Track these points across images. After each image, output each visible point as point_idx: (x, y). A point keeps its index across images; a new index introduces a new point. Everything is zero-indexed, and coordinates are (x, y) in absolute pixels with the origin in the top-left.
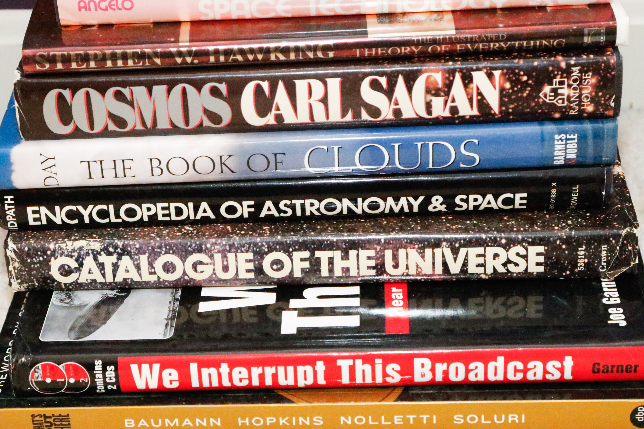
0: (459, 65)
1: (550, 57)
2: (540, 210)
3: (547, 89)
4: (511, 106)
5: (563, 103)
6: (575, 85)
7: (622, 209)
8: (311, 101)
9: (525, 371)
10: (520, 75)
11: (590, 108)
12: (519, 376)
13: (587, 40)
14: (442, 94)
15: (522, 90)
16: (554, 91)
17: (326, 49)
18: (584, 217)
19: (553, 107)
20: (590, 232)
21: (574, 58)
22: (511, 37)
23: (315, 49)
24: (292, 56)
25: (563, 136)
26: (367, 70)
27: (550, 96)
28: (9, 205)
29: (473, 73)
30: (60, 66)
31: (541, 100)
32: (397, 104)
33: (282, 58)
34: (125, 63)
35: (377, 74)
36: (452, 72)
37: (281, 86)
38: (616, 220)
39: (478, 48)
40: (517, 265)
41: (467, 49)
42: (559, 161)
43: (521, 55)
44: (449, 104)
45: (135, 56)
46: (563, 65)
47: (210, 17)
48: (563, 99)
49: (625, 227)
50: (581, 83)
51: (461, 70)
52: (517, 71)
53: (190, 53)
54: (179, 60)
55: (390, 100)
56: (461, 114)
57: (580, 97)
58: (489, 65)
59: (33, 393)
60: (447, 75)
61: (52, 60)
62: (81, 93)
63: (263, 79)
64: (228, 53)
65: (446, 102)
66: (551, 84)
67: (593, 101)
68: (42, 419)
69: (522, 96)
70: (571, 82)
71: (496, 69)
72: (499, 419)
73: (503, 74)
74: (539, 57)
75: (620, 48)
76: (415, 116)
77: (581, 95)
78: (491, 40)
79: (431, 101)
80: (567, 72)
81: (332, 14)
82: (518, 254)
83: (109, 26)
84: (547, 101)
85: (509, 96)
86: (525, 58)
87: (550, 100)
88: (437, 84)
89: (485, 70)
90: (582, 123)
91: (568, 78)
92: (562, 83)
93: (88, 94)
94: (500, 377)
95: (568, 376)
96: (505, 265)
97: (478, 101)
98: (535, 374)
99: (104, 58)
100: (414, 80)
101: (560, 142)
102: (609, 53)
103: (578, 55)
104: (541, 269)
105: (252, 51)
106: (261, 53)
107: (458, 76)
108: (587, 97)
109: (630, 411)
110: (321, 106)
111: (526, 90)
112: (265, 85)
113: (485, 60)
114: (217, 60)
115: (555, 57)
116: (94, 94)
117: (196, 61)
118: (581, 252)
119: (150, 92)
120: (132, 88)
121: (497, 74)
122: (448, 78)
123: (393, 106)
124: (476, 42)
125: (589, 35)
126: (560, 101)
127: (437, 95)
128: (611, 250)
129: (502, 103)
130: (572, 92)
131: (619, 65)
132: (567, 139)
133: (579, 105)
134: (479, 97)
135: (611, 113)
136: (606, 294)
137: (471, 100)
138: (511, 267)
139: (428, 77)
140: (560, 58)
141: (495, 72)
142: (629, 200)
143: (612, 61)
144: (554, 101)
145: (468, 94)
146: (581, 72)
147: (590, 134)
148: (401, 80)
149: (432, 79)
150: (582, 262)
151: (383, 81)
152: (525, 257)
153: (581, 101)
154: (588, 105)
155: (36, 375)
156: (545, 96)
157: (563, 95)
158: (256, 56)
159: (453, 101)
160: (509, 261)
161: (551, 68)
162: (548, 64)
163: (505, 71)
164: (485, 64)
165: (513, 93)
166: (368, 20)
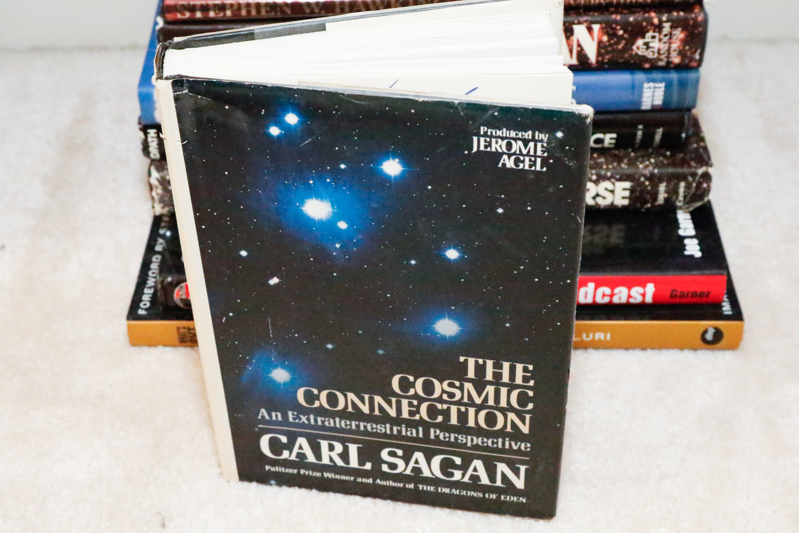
1: (644, 13)
2: (626, 148)
3: (640, 43)
4: (607, 58)
5: (654, 55)
6: (666, 39)
7: (698, 148)
9: (612, 296)
10: (616, 30)
11: (676, 60)
12: (607, 300)
15: (617, 43)
16: (647, 44)
18: (665, 156)
19: (645, 59)
20: (670, 170)
21: (666, 15)
25: (651, 84)
27: (642, 49)
28: (152, 137)
29: (575, 27)
30: (199, 15)
31: (634, 53)
34: (258, 13)
38: (692, 159)
40: (604, 198)
42: (646, 105)
43: (618, 11)
45: (267, 5)
48: (653, 52)
49: (702, 166)
50: (670, 38)
52: (614, 26)
54: (307, 10)
57: (669, 50)
58: (589, 18)
59: (177, 307)
61: (192, 9)
66: (644, 38)
67: (680, 54)
68: (186, 330)
69: (617, 48)
71: (596, 22)
72: (588, 336)
73: (602, 28)
74: (634, 13)
75: (706, 7)
77: (669, 48)
80: (659, 28)
82: (606, 189)
84: (639, 53)
85: (605, 47)
86: (621, 13)
87: (642, 52)
89: (585, 24)
90: (669, 73)
91: (660, 32)
92: (653, 37)
94: (589, 300)
95: (649, 299)
96: (594, 198)
97: (578, 52)
98: (620, 299)
99: (239, 7)
101: (649, 90)
102: (696, 11)
103: (669, 12)
104: (626, 202)
108: (675, 51)
109: (700, 333)
111: (620, 43)
113: (586, 14)
115: (648, 13)
118: (662, 187)
121: (596, 27)
126: (651, 54)
128: (688, 187)
129: (599, 54)
130: (662, 46)
131: (705, 21)
132: (655, 88)
133: (668, 57)
134: (579, 49)
135: (694, 64)
136: (681, 226)
137: (571, 51)
138: (600, 201)
140: (653, 14)
141: (593, 27)
142: (703, 140)
143: (699, 18)
144: (646, 54)
145: (569, 45)
146: (672, 27)
147: (676, 83)
150: (662, 197)
152: (612, 192)
153: (669, 54)
154: (675, 57)
155: (181, 293)
156: (638, 49)
157: (653, 48)
160: (598, 195)
161: (644, 24)
162: (643, 20)
163: (604, 25)
164: (585, 18)
165: (610, 45)
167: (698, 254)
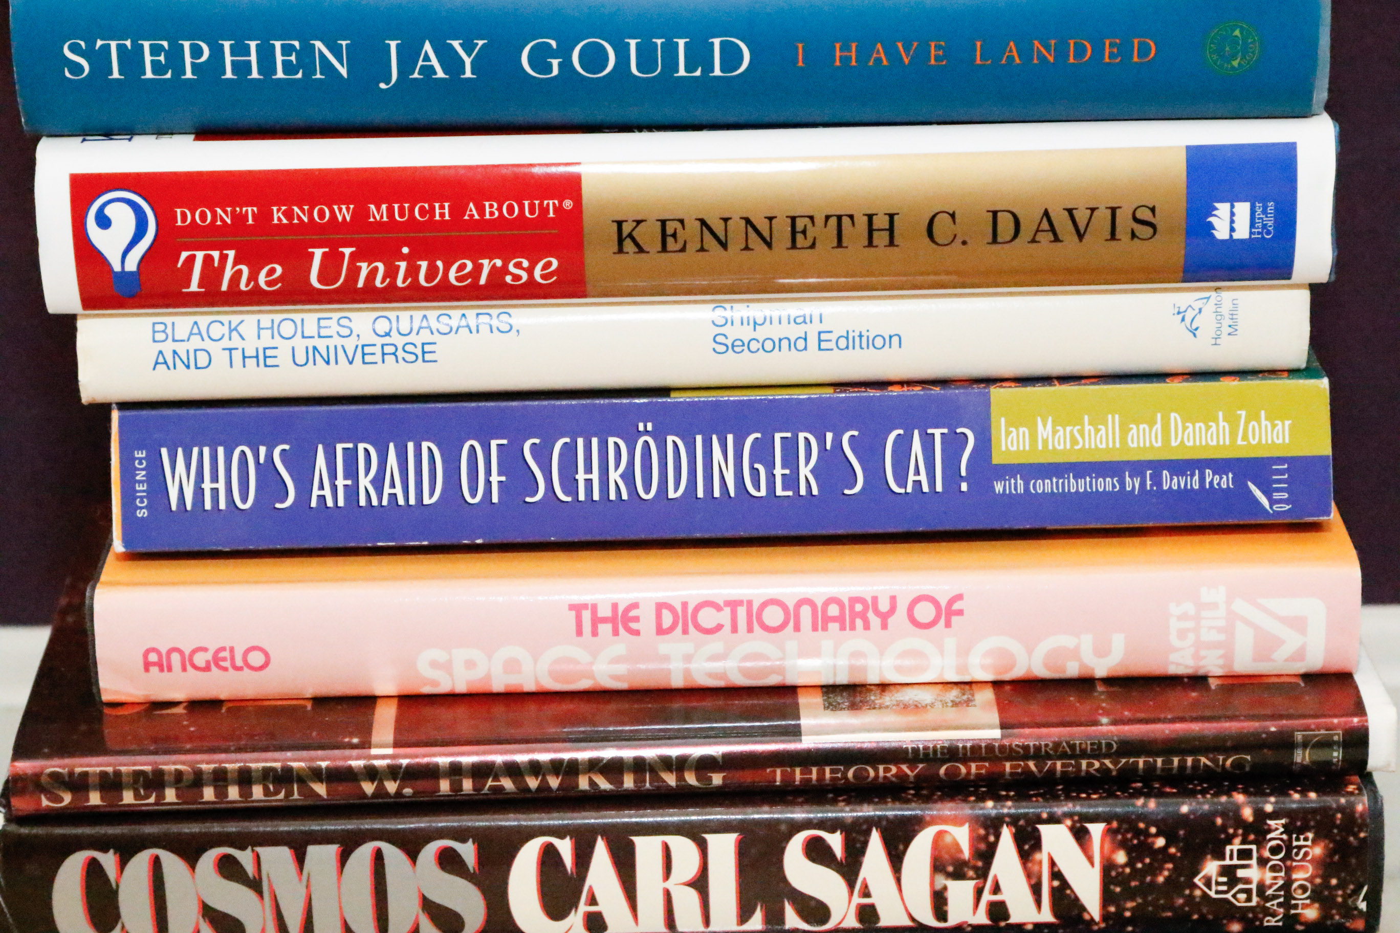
0: (1008, 808)
1: (1217, 795)
3: (1211, 867)
4: (1130, 905)
5: (1249, 899)
6: (1276, 860)
8: (669, 885)
10: (1148, 835)
11: (1311, 914)
13: (1301, 757)
14: (971, 873)
15: (1153, 870)
16: (1229, 872)
17: (705, 765)
19: (1227, 910)
21: (1273, 799)
22: (1129, 748)
23: (679, 765)
24: (629, 782)
26: (799, 815)
27: (1218, 883)
29: (1042, 828)
30: (95, 799)
31: (1198, 893)
32: (866, 893)
33: (604, 784)
34: (246, 793)
35: (822, 825)
36: (993, 825)
37: (601, 852)
39: (1052, 770)
41: (1027, 772)
43: (1151, 788)
44: (987, 897)
45: (267, 775)
46: (1247, 813)
47: (444, 687)
48: (1248, 892)
50: (1288, 856)
51: (1014, 821)
52: (1142, 825)
53: (394, 772)
54: (369, 788)
55: (851, 885)
56: (1014, 919)
57: (1286, 887)
58: (1077, 808)
60: (982, 832)
61: (79, 784)
62: (141, 862)
63: (559, 833)
64: (481, 772)
65: (979, 893)
66: (1221, 856)
67: (1317, 896)
69: (1153, 883)
70: (1267, 854)
71: (1095, 819)
73: (1109, 832)
74: (1192, 794)
75: (1377, 778)
76: (908, 923)
77: (1288, 883)
78: (1084, 754)
79: (945, 888)
80: (1258, 830)
83: (213, 705)
84: (1212, 894)
85: (1122, 880)
86: (1160, 794)
87: (1217, 892)
88: (961, 851)
89: (1069, 822)
91: (1260, 842)
92: (1245, 854)
93: (156, 863)
97: (1054, 891)
99: (198, 780)
100: (907, 842)
102: (1351, 788)
103: (1282, 791)
105: (535, 768)
106: (557, 775)
107: (1006, 835)
108: (1304, 888)
110: (692, 895)
111: (1161, 869)
112: (565, 848)
113: (1068, 798)
114: (456, 787)
115: (1228, 793)
116: (171, 863)
117: (408, 791)
119: (300, 859)
120: (259, 849)
121: (1096, 830)
122: (985, 838)
123: (857, 900)
124: (1048, 756)
125: (1305, 745)
126: (1242, 896)
127: (958, 875)
129: (1107, 897)
130: (1268, 876)
131: (1376, 815)
133: (1287, 904)
134: (1056, 883)
135: (1360, 926)
137: (1036, 890)
139: (940, 835)
140: (1240, 798)
141: (1090, 826)
143: (1360, 808)
144: (1229, 896)
145: (1029, 876)
146: (1288, 829)
148: (875, 840)
149: (948, 839)
151: (835, 841)
153: (1289, 896)
154: (1305, 906)
156: (1208, 884)
157: (1247, 881)
158: (544, 781)
159: (996, 889)
161: (1219, 821)
162: (1215, 810)
163: (1115, 824)
164: (1068, 807)
165: (1135, 872)
166: (803, 700)
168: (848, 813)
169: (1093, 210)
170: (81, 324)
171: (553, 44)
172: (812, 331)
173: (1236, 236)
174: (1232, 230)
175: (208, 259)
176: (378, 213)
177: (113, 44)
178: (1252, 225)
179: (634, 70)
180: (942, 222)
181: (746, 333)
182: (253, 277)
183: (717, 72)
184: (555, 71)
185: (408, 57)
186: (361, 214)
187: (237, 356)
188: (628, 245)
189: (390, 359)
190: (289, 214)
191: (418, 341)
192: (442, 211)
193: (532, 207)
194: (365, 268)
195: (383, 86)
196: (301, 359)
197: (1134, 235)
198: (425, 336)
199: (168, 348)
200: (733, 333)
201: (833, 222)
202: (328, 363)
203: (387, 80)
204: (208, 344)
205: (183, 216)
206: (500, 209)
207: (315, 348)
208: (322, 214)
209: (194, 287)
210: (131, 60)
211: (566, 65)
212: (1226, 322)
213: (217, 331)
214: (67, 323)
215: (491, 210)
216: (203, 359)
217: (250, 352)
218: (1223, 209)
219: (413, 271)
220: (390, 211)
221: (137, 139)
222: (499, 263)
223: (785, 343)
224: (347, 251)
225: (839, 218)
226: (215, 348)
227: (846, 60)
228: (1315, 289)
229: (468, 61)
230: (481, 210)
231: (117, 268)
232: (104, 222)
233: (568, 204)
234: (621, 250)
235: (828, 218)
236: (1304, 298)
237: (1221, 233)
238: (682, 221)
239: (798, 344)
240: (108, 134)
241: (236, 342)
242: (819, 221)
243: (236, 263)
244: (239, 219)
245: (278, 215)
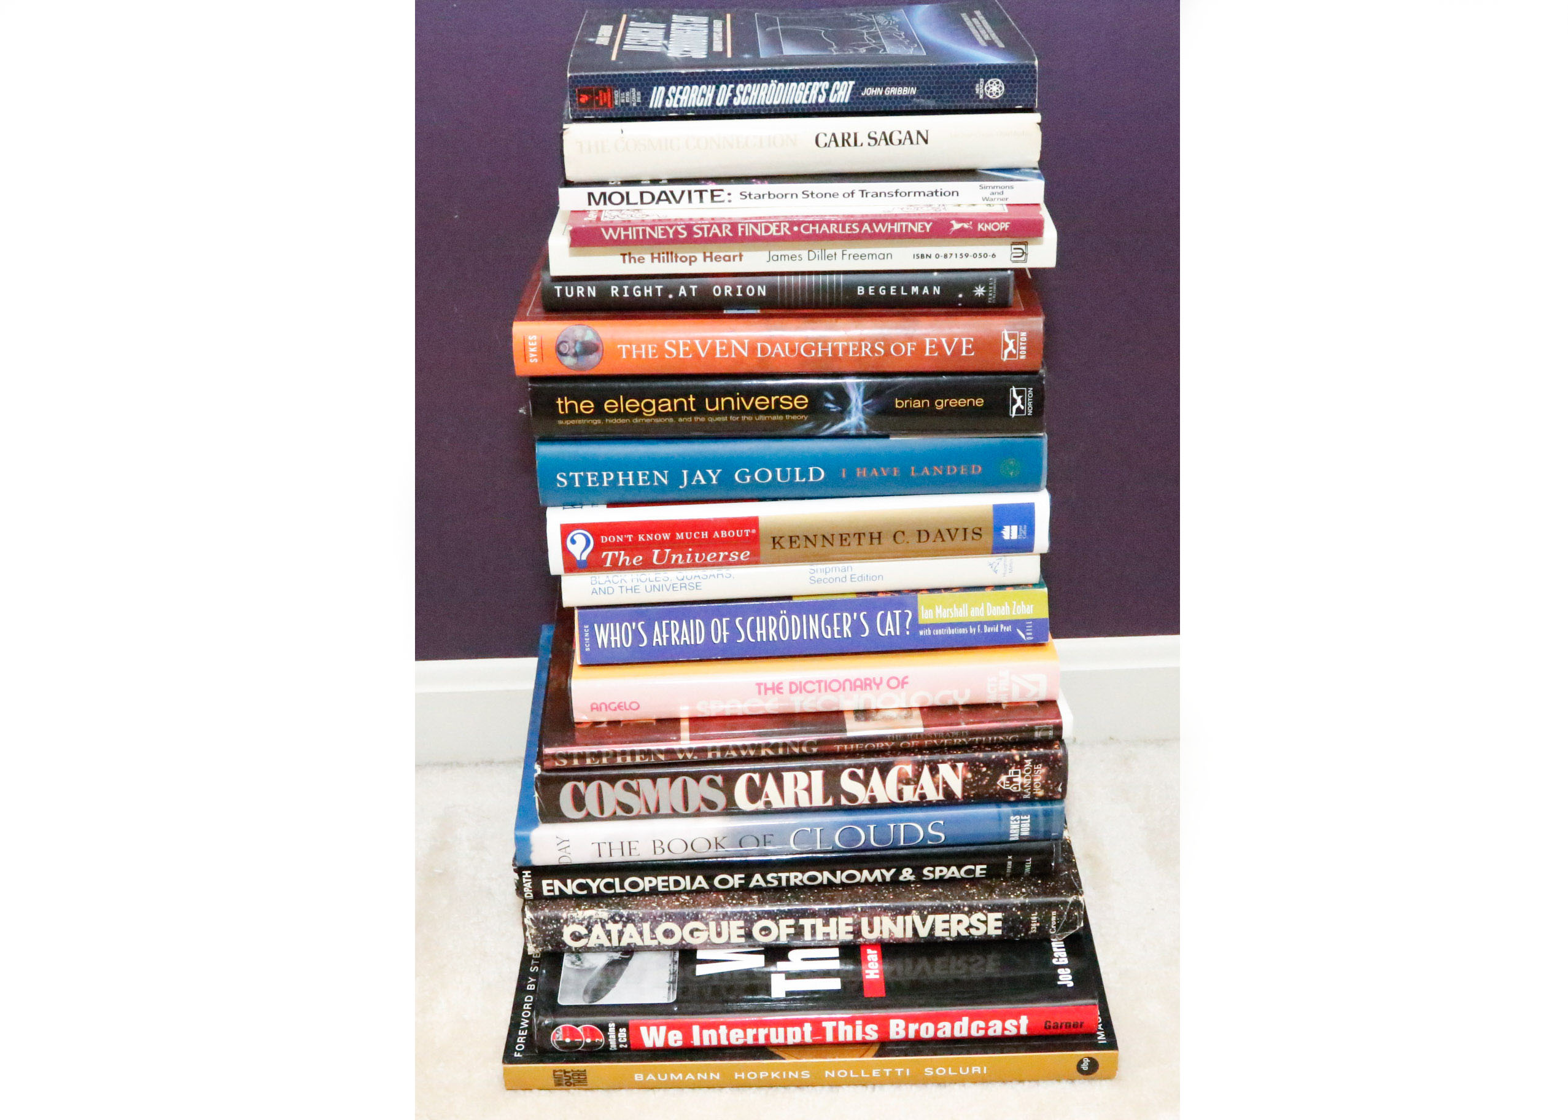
0: (926, 758)
1: (1005, 750)
2: (998, 876)
3: (1003, 778)
4: (973, 792)
5: (1018, 789)
6: (1028, 774)
7: (1069, 875)
8: (797, 790)
9: (987, 1029)
10: (980, 767)
11: (1041, 793)
12: (982, 1033)
13: (1037, 735)
14: (912, 783)
15: (981, 780)
16: (1010, 780)
17: (810, 744)
18: (1036, 885)
19: (1009, 793)
20: (1041, 899)
21: (1027, 752)
22: (973, 733)
23: (801, 744)
24: (781, 751)
25: (1018, 817)
26: (847, 762)
27: (1006, 783)
28: (526, 878)
29: (940, 766)
30: (576, 762)
31: (998, 787)
32: (872, 791)
33: (771, 753)
34: (633, 759)
35: (855, 766)
36: (921, 764)
37: (770, 777)
38: (1063, 887)
39: (943, 743)
40: (977, 929)
41: (934, 744)
42: (1014, 837)
43: (981, 748)
44: (918, 791)
45: (642, 752)
46: (1017, 758)
47: (707, 714)
48: (1017, 786)
49: (1072, 895)
50: (1032, 773)
51: (929, 762)
52: (977, 763)
53: (690, 750)
54: (680, 756)
55: (866, 788)
56: (929, 798)
57: (1032, 784)
58: (953, 757)
59: (554, 1051)
60: (917, 767)
61: (570, 757)
62: (594, 785)
63: (754, 771)
64: (724, 749)
65: (915, 790)
66: (1007, 774)
67: (1043, 787)
68: (562, 1073)
69: (982, 783)
70: (1024, 772)
71: (960, 761)
72: (964, 1070)
73: (965, 765)
74: (996, 750)
75: (1066, 741)
76: (888, 801)
77: (1032, 782)
78: (955, 737)
79: (902, 789)
80: (1021, 764)
81: (814, 711)
82: (979, 920)
83: (618, 722)
84: (1004, 787)
85: (970, 784)
86: (984, 750)
87: (1006, 786)
88: (907, 774)
89: (950, 763)
90: (1035, 805)
91: (1022, 768)
92: (1016, 773)
93: (600, 787)
94: (965, 1034)
95: (1024, 1031)
96: (967, 929)
97: (944, 789)
98: (995, 1031)
99: (615, 754)
100: (888, 771)
101: (1015, 822)
102: (1056, 746)
103: (1030, 748)
104: (999, 932)
105: (745, 747)
106: (753, 749)
107: (926, 768)
108: (1038, 785)
109: (1076, 1063)
110: (806, 794)
111: (985, 779)
112: (756, 777)
113: (950, 753)
114: (714, 755)
115: (1010, 750)
116: (605, 785)
117: (696, 758)
118: (1034, 917)
119: (655, 783)
120: (639, 780)
121: (960, 765)
122: (918, 770)
123: (869, 794)
124: (941, 738)
125: (1039, 730)
126: (1015, 788)
127: (908, 783)
128: (1060, 915)
129: (964, 790)
130: (1025, 781)
131: (1065, 756)
132: (1021, 820)
133: (1032, 791)
134: (945, 786)
135: (1059, 796)
136: (1055, 955)
137: (937, 788)
138: (973, 931)
139: (900, 769)
140: (1014, 752)
141: (958, 764)
142: (1075, 866)
143: (1059, 754)
144: (1010, 788)
145: (934, 783)
146: (1032, 763)
147: (1041, 814)
148: (876, 771)
149: (904, 771)
150: (1034, 926)
151: (860, 772)
152: (985, 922)
153: (1032, 787)
154: (1039, 791)
155: (557, 1035)
156: (1002, 784)
157: (1017, 782)
158: (748, 752)
159: (922, 788)
160: (971, 926)
161: (1006, 761)
162: (1005, 757)
163: (967, 763)
164: (949, 756)
165: (974, 782)
166: (846, 715)
167: (1071, 984)
168: (864, 761)
169: (957, 529)
170: (562, 578)
171: (748, 470)
172: (848, 574)
173: (1012, 538)
174: (1010, 536)
175: (614, 555)
176: (680, 536)
177: (576, 474)
178: (1018, 534)
179: (779, 479)
180: (899, 535)
181: (822, 576)
182: (631, 561)
183: (811, 479)
184: (748, 480)
185: (691, 476)
186: (673, 537)
187: (624, 589)
188: (777, 546)
189: (683, 589)
190: (645, 537)
191: (694, 581)
192: (705, 535)
193: (740, 533)
194: (674, 557)
195: (681, 487)
196: (649, 589)
197: (973, 539)
198: (697, 580)
199: (597, 587)
200: (817, 576)
201: (857, 536)
202: (659, 590)
203: (682, 484)
204: (612, 585)
205: (604, 539)
206: (727, 533)
207: (654, 586)
208: (658, 537)
209: (608, 564)
210: (583, 480)
211: (753, 479)
212: (1008, 567)
213: (616, 579)
214: (558, 578)
215: (724, 534)
216: (611, 591)
217: (629, 587)
218: (1007, 528)
219: (693, 557)
220: (684, 535)
221: (584, 507)
222: (726, 553)
223: (838, 579)
224: (668, 551)
225: (859, 534)
226: (616, 587)
227: (862, 475)
228: (1043, 556)
229: (714, 478)
230: (720, 535)
231: (578, 559)
232: (573, 542)
233: (754, 531)
234: (774, 548)
235: (855, 534)
236: (1038, 558)
237: (1006, 536)
238: (798, 537)
239: (843, 580)
240: (573, 505)
241: (623, 584)
242: (852, 536)
243: (625, 555)
244: (626, 540)
245: (641, 538)
